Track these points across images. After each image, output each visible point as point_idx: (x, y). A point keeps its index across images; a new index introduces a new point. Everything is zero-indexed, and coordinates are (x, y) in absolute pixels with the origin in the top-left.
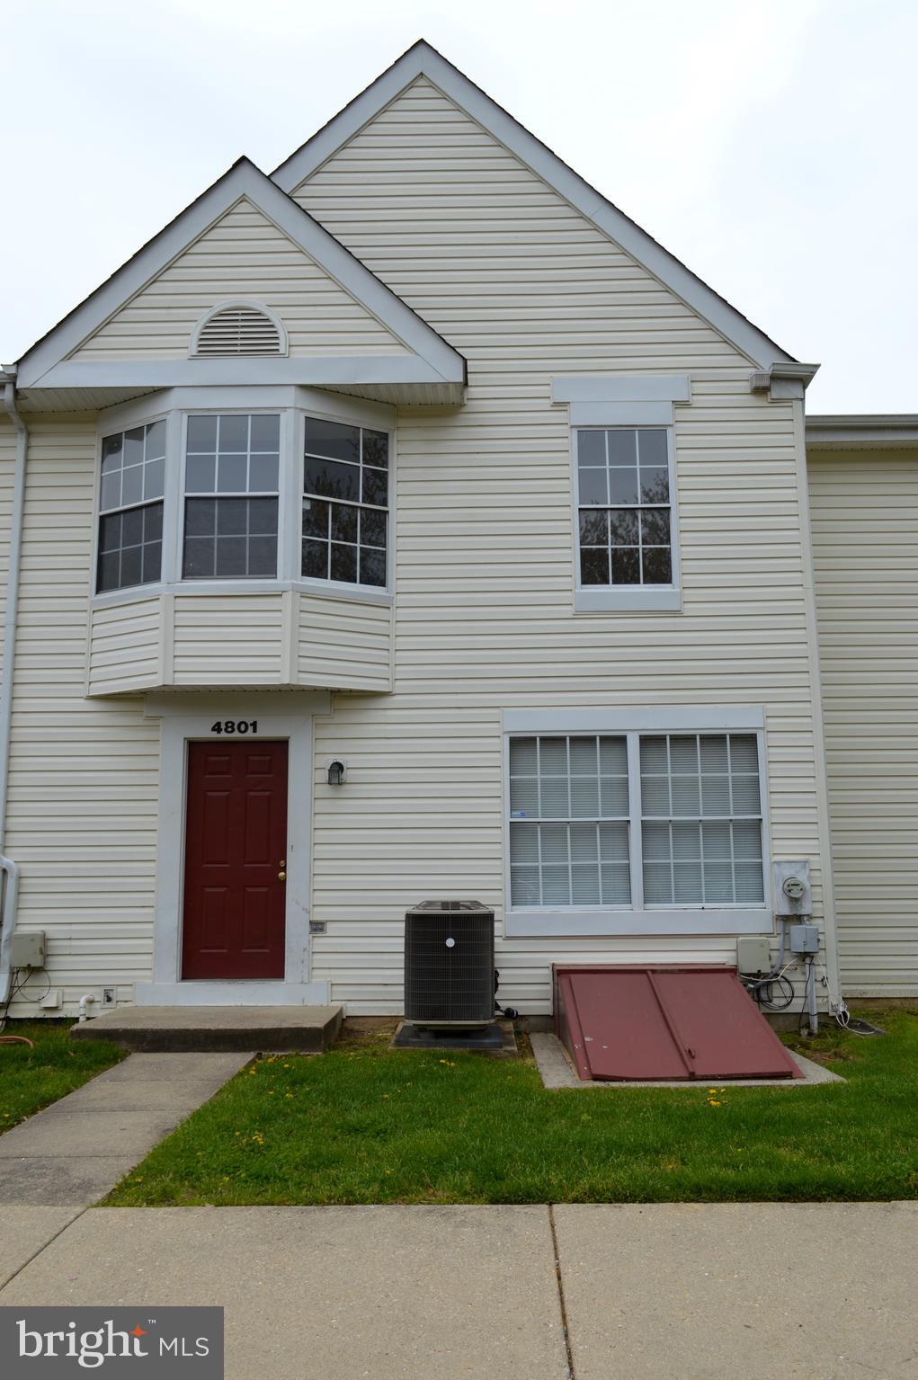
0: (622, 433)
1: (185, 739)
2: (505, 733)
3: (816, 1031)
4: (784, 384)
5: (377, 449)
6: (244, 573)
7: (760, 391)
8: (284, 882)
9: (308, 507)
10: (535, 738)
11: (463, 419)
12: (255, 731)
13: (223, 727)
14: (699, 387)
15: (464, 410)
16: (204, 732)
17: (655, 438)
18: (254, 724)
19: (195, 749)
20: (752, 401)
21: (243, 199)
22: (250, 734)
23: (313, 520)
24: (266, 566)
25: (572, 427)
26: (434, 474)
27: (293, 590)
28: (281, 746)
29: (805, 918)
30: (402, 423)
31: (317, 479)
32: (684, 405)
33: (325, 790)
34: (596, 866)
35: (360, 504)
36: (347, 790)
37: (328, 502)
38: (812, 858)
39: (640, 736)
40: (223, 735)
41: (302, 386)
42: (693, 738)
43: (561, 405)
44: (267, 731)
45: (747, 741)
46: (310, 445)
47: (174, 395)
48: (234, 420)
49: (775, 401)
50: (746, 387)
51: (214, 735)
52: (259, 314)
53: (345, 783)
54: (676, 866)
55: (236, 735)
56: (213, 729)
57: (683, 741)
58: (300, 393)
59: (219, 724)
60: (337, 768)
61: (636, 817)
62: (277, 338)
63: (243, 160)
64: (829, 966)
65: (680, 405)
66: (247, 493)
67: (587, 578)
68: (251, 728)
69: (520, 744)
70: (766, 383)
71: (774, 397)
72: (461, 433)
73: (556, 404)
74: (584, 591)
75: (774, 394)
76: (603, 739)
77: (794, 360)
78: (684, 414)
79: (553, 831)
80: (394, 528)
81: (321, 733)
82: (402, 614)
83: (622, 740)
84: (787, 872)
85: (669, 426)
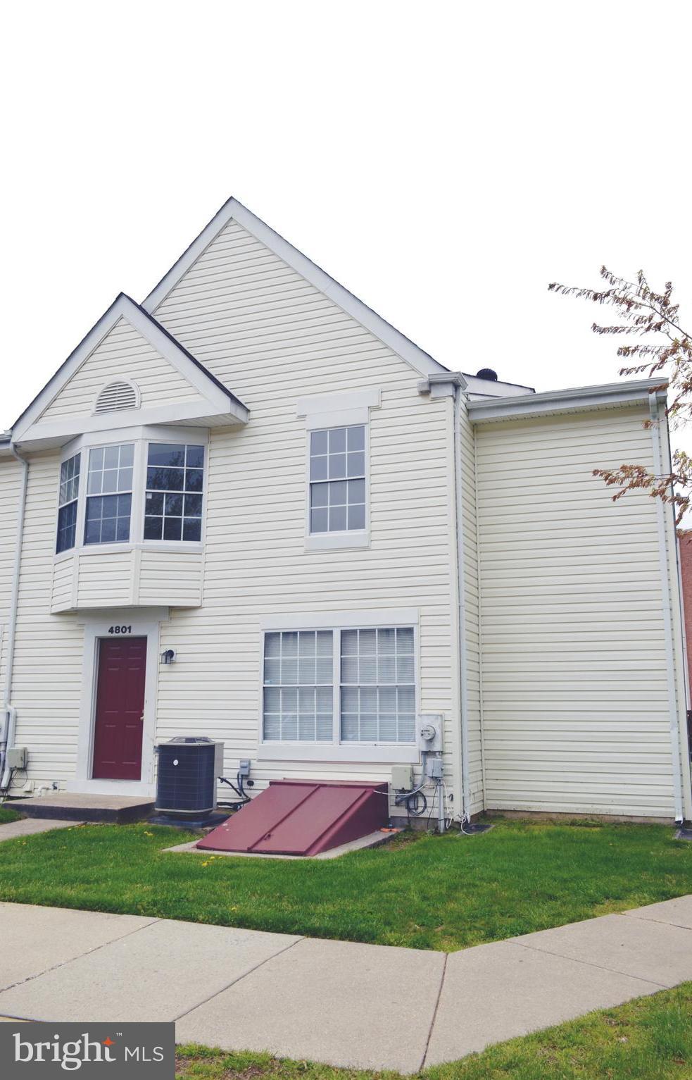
0: (337, 432)
1: (96, 637)
2: (263, 630)
3: (442, 831)
4: (439, 386)
5: (198, 457)
6: (114, 540)
7: (425, 393)
8: (142, 722)
9: (150, 497)
10: (279, 633)
11: (247, 432)
12: (130, 632)
13: (114, 630)
14: (386, 396)
15: (247, 426)
16: (105, 633)
17: (357, 433)
18: (130, 628)
19: (103, 644)
20: (420, 400)
21: (121, 318)
22: (127, 634)
23: (152, 505)
24: (124, 536)
25: (307, 431)
26: (229, 468)
27: (136, 548)
28: (143, 641)
29: (437, 754)
30: (213, 438)
31: (154, 480)
32: (377, 408)
33: (164, 667)
34: (313, 716)
35: (184, 492)
36: (177, 667)
37: (163, 493)
38: (447, 712)
39: (341, 631)
40: (114, 635)
41: (147, 426)
42: (373, 631)
43: (302, 417)
44: (136, 632)
45: (408, 631)
46: (151, 460)
47: (84, 438)
48: (112, 449)
49: (434, 399)
50: (416, 392)
51: (109, 635)
52: (127, 385)
53: (175, 663)
54: (362, 716)
55: (121, 634)
56: (109, 631)
57: (367, 633)
58: (146, 430)
59: (112, 628)
60: (170, 654)
61: (336, 684)
62: (134, 395)
63: (122, 294)
64: (454, 786)
65: (372, 409)
66: (118, 493)
67: (313, 529)
68: (128, 630)
69: (270, 637)
70: (426, 388)
71: (433, 397)
72: (246, 441)
73: (299, 417)
74: (312, 536)
75: (432, 395)
76: (319, 633)
77: (449, 371)
78: (376, 414)
79: (288, 693)
80: (205, 505)
81: (164, 632)
82: (209, 558)
83: (331, 633)
84: (426, 721)
85: (366, 424)
